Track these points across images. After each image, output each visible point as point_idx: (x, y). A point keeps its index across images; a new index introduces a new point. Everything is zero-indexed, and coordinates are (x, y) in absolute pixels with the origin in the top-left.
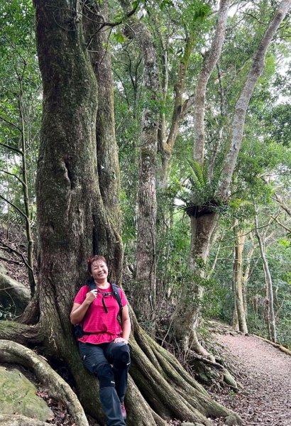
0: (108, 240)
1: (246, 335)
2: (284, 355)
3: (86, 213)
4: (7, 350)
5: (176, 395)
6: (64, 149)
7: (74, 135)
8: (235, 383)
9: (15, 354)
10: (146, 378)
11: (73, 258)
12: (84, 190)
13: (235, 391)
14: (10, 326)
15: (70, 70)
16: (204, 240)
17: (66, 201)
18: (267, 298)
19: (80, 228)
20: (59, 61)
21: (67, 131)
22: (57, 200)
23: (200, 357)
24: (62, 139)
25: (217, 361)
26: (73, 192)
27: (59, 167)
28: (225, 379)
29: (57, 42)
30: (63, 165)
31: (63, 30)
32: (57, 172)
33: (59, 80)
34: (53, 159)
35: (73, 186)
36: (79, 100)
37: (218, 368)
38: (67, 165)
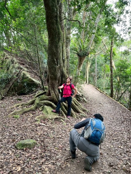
0: (65, 77)
1: (88, 84)
2: (98, 91)
3: (60, 71)
4: (47, 103)
5: (78, 108)
6: (55, 56)
7: (58, 52)
8: (86, 100)
9: (49, 103)
10: (73, 106)
11: (57, 81)
12: (60, 66)
13: (86, 102)
14: (45, 97)
15: (56, 32)
16: (81, 64)
17: (56, 69)
18: (95, 74)
19: (59, 75)
20: (53, 29)
21: (56, 50)
22: (54, 69)
23: (78, 94)
24: (55, 53)
25: (82, 95)
26: (58, 67)
27: (54, 60)
28: (84, 100)
29: (53, 23)
30: (55, 60)
31: (54, 19)
32: (54, 61)
33: (53, 35)
34: (53, 58)
35: (58, 65)
36: (59, 41)
37: (82, 97)
38: (56, 60)
